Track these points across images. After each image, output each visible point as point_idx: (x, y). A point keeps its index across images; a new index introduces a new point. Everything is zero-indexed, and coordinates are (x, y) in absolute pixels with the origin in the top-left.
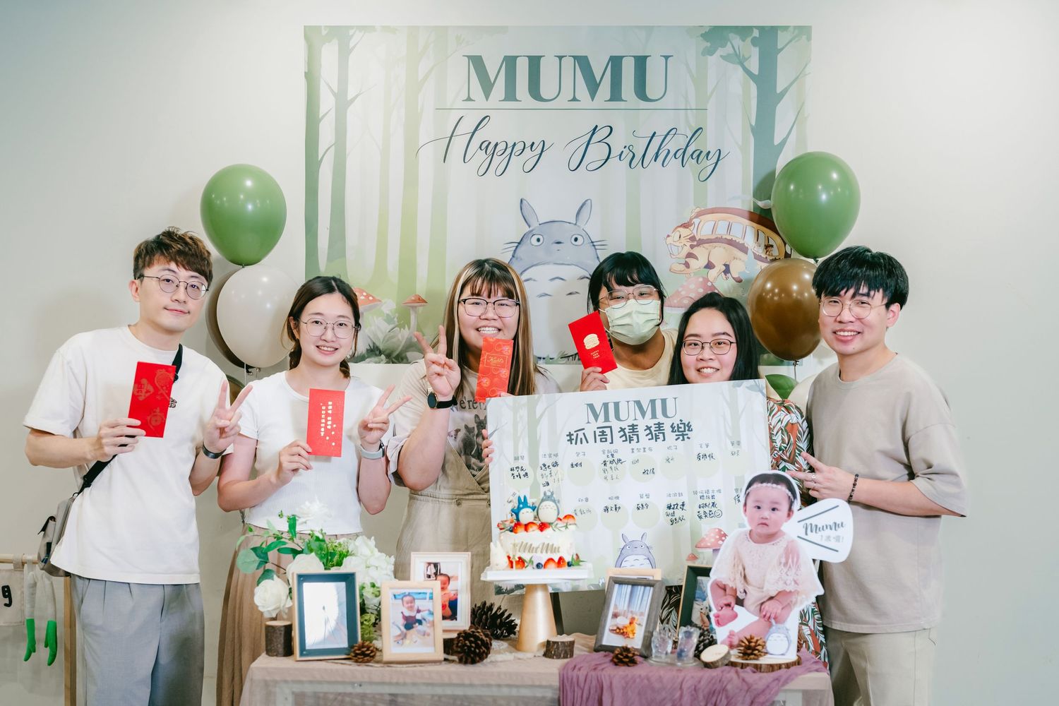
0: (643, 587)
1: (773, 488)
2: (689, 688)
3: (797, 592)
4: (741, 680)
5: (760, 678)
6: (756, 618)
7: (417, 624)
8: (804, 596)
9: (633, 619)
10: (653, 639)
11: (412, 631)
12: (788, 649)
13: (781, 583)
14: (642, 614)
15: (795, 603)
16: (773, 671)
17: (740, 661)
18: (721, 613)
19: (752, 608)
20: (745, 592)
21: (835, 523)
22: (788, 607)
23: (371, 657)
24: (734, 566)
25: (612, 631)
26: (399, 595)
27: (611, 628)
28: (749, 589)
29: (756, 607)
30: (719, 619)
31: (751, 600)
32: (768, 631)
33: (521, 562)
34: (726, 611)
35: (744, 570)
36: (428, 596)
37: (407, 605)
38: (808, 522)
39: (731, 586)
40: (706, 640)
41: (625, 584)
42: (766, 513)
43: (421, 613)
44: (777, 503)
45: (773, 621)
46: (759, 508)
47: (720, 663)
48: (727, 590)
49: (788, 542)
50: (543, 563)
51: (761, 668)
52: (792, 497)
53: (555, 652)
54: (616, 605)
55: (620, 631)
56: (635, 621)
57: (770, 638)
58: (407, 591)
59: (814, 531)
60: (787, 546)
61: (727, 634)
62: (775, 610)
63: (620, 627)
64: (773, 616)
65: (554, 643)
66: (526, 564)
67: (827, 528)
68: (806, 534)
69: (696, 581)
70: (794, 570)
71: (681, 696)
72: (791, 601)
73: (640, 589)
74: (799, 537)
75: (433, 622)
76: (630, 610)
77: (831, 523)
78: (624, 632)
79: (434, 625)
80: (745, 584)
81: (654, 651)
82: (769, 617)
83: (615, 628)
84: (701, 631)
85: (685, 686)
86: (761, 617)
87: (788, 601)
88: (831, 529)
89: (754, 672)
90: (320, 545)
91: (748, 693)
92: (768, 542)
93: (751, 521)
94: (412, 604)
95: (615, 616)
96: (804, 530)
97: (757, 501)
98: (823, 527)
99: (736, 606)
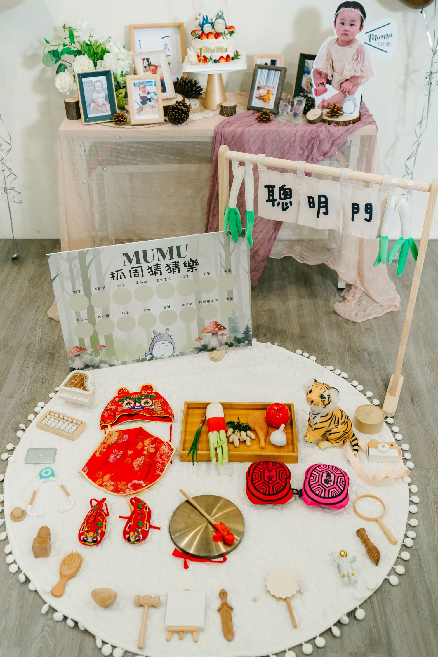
0: (274, 71)
1: (352, 11)
2: (299, 136)
3: (362, 77)
4: (328, 131)
5: (338, 130)
6: (338, 92)
7: (148, 101)
8: (365, 79)
9: (269, 91)
10: (280, 105)
11: (146, 105)
12: (354, 110)
13: (353, 71)
14: (274, 88)
15: (360, 83)
16: (346, 125)
17: (327, 118)
18: (318, 88)
19: (336, 86)
20: (332, 76)
21: (387, 35)
22: (356, 85)
23: (124, 122)
24: (327, 60)
25: (257, 97)
26: (137, 84)
27: (257, 96)
28: (335, 74)
29: (338, 85)
30: (317, 92)
31: (335, 81)
32: (344, 100)
33: (205, 59)
34: (321, 88)
35: (333, 62)
36: (153, 83)
37: (141, 90)
38: (371, 33)
39: (324, 72)
40: (309, 103)
41: (264, 69)
42: (347, 27)
43: (150, 94)
44: (354, 21)
45: (347, 94)
46: (343, 24)
47: (317, 121)
48: (323, 76)
49: (359, 46)
50: (218, 59)
51: (339, 124)
52: (363, 17)
53: (226, 112)
54: (259, 82)
55: (262, 98)
56: (270, 92)
57: (345, 104)
58: (141, 81)
59: (374, 39)
60: (358, 48)
61: (322, 101)
62: (348, 88)
63: (262, 95)
64: (347, 91)
65: (225, 107)
66: (208, 60)
67: (382, 38)
68: (370, 41)
69: (304, 62)
70: (361, 63)
71: (295, 141)
72: (358, 82)
73: (273, 72)
74: (365, 43)
75: (157, 99)
76: (267, 85)
77: (385, 35)
78: (263, 99)
79: (158, 102)
80: (333, 72)
81: (280, 111)
82: (345, 92)
83: (259, 96)
84: (307, 98)
85: (297, 135)
86: (340, 91)
87: (357, 82)
88: (384, 38)
89: (336, 126)
90: (89, 48)
91: (331, 139)
92: (347, 46)
93: (338, 32)
94: (145, 89)
95: (259, 88)
96: (369, 38)
97: (342, 19)
98: (380, 36)
99: (327, 85)
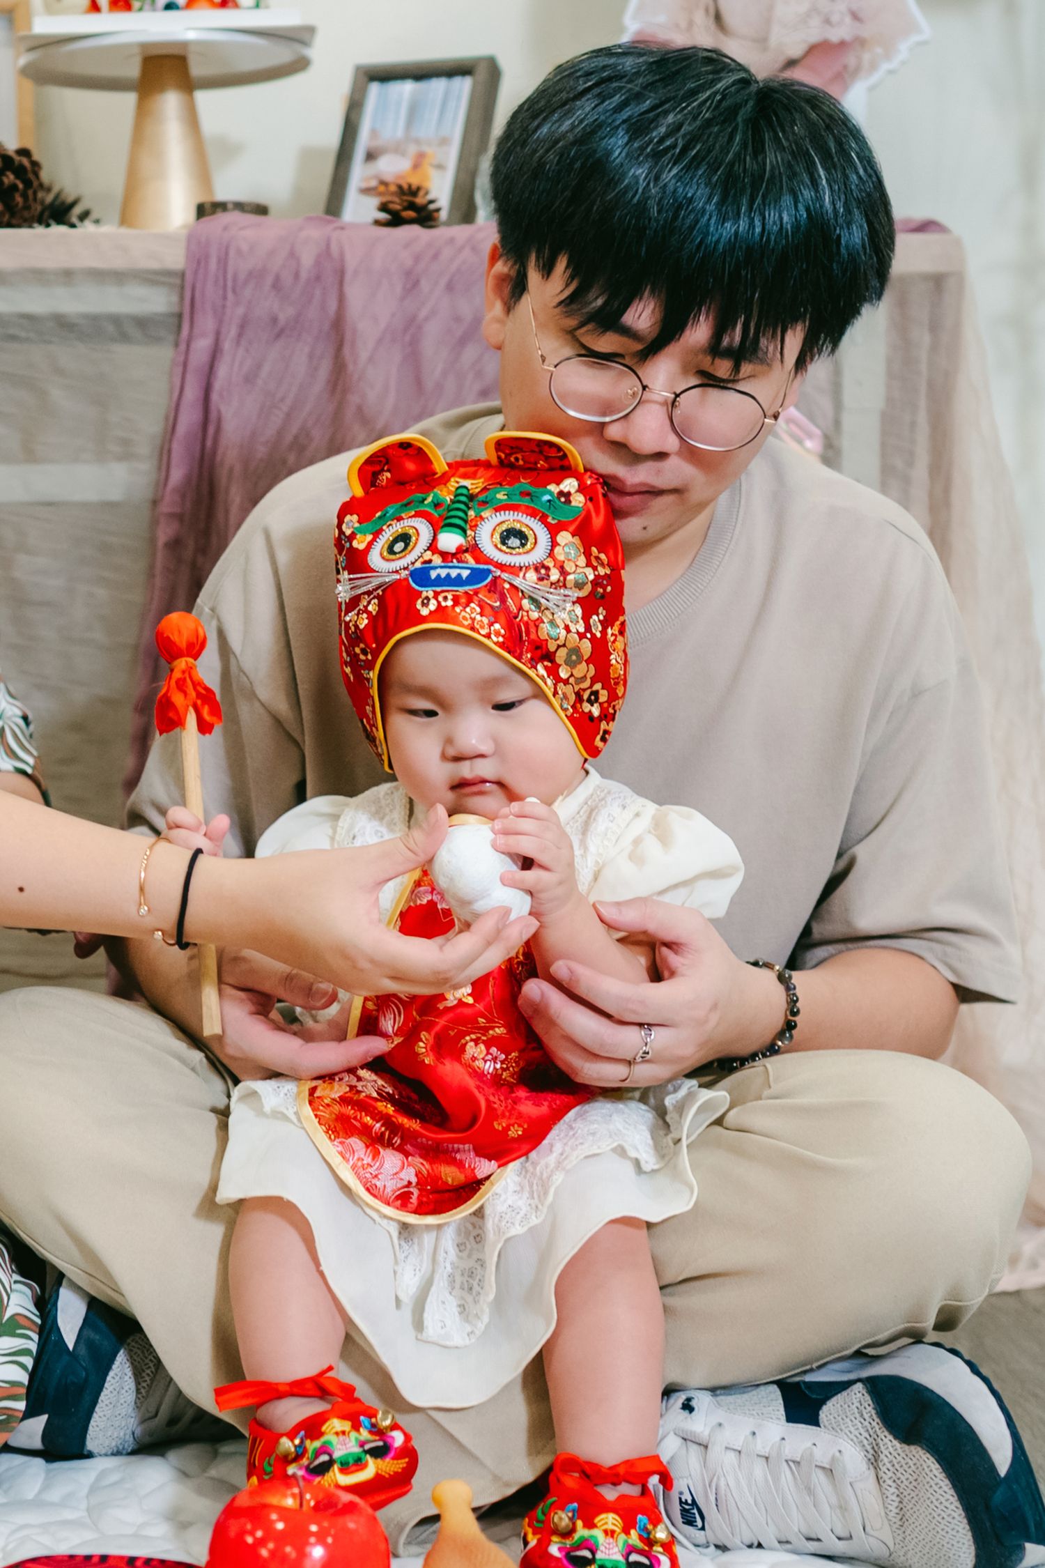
0: (443, 80)
3: (860, 42)
8: (879, 50)
9: (421, 155)
13: (815, 22)
14: (444, 142)
15: (857, 71)
22: (838, 81)
25: (366, 191)
27: (364, 185)
28: (732, 45)
41: (398, 77)
54: (373, 130)
56: (426, 161)
63: (389, 179)
66: (136, 5)
72: (845, 67)
73: (437, 85)
76: (413, 136)
80: (721, 36)
83: (373, 183)
87: (839, 67)
95: (373, 154)
